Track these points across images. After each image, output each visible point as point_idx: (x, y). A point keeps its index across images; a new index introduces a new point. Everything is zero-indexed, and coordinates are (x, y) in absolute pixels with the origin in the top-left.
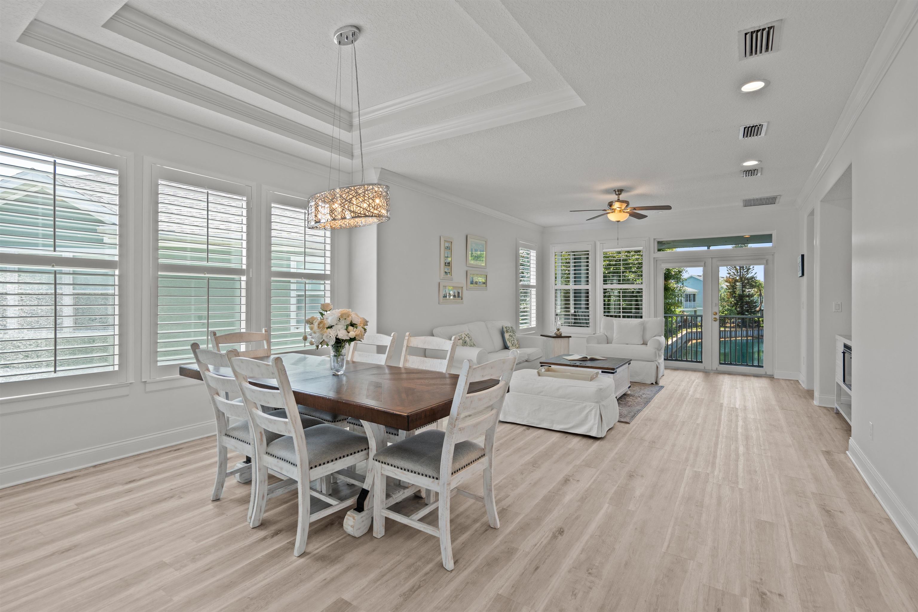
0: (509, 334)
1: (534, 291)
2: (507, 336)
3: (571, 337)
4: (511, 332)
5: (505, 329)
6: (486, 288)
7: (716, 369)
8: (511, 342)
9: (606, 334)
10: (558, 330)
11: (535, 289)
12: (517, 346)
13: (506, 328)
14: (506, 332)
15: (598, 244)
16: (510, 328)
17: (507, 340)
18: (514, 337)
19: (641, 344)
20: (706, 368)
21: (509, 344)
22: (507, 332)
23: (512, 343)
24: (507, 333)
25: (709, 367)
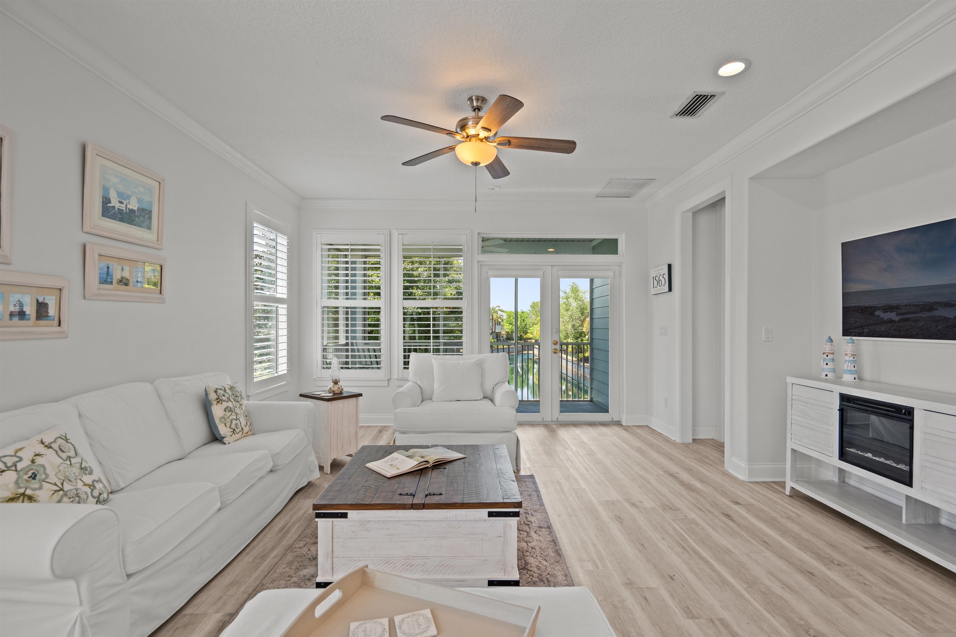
0: (225, 404)
1: (283, 309)
2: (217, 411)
3: (361, 395)
4: (229, 399)
5: (213, 396)
6: (159, 296)
7: (556, 419)
8: (228, 425)
9: (419, 383)
10: (336, 382)
11: (285, 306)
12: (246, 429)
13: (216, 392)
14: (215, 402)
15: (395, 234)
16: (228, 391)
17: (217, 421)
18: (238, 410)
19: (481, 400)
20: (545, 420)
21: (223, 430)
22: (219, 401)
23: (233, 426)
24: (219, 405)
25: (548, 418)
